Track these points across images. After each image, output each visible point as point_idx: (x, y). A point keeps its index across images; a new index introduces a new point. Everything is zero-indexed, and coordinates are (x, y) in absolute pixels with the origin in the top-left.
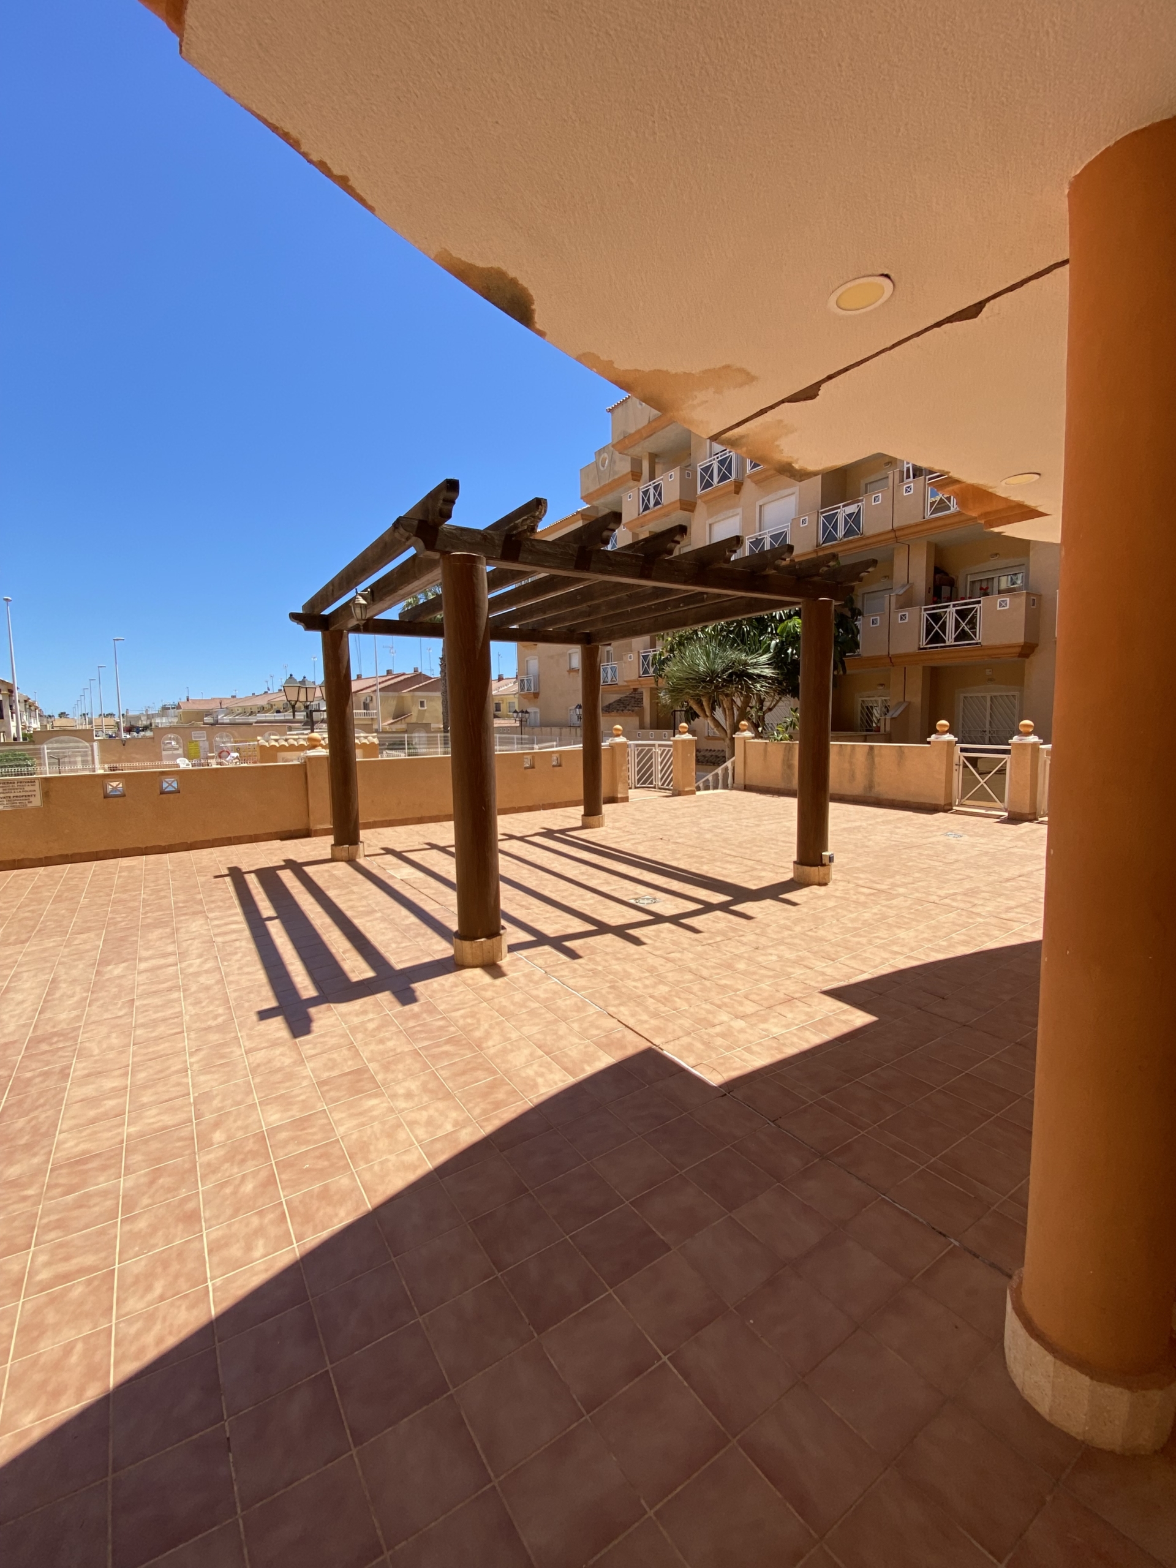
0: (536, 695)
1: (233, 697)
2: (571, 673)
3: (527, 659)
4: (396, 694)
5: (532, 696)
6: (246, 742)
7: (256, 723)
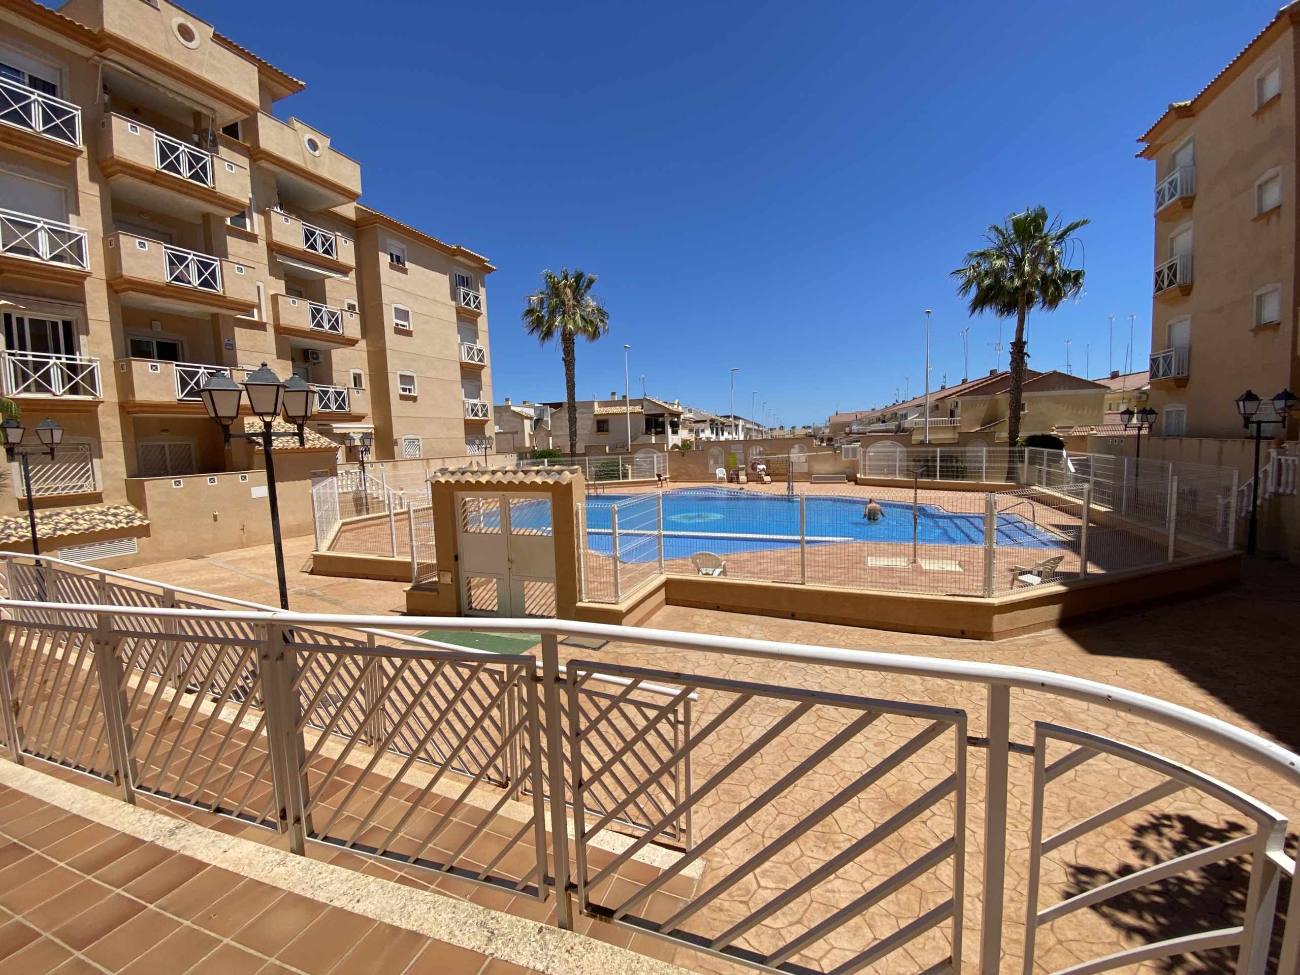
0: (1182, 382)
1: (873, 410)
2: (1261, 335)
3: (1170, 322)
4: (988, 397)
5: (1173, 383)
6: (775, 454)
7: (870, 432)
